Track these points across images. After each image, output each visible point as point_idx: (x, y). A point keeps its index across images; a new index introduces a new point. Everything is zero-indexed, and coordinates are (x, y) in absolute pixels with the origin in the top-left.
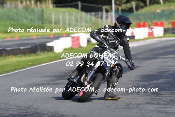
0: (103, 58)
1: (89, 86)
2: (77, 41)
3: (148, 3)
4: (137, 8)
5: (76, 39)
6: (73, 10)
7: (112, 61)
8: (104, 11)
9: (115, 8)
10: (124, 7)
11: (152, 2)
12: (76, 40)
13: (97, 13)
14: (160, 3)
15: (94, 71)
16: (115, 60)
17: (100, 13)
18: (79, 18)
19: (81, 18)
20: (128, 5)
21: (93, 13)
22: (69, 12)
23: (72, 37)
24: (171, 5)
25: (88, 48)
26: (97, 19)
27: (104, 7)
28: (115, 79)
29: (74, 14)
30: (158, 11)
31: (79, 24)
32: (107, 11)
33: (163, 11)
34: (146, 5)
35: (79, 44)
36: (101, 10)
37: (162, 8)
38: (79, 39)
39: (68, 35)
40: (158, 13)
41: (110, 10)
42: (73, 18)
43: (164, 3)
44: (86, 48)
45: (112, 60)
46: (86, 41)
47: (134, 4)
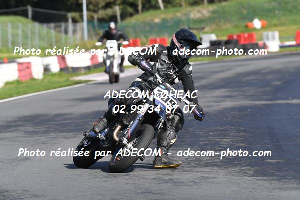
0: (154, 99)
1: (130, 146)
2: (28, 70)
3: (140, 8)
4: (123, 17)
5: (25, 66)
6: (19, 20)
7: (168, 105)
8: (70, 21)
9: (88, 17)
10: (102, 14)
11: (147, 6)
12: (26, 68)
13: (59, 24)
14: (159, 8)
15: (139, 120)
16: (173, 103)
17: (63, 25)
18: (29, 33)
19: (33, 33)
20: (109, 12)
21: (53, 25)
22: (12, 23)
23: (20, 64)
24: (177, 12)
25: (46, 81)
26: (59, 35)
27: (70, 15)
28: (172, 133)
29: (20, 25)
30: (157, 21)
31: (29, 42)
32: (75, 21)
33: (164, 20)
34: (137, 12)
35: (31, 74)
36: (66, 21)
37: (163, 16)
38: (31, 66)
39: (11, 61)
40: (157, 24)
41: (80, 20)
42: (20, 32)
43: (165, 7)
44: (42, 80)
45: (168, 103)
46: (42, 71)
47: (117, 10)
